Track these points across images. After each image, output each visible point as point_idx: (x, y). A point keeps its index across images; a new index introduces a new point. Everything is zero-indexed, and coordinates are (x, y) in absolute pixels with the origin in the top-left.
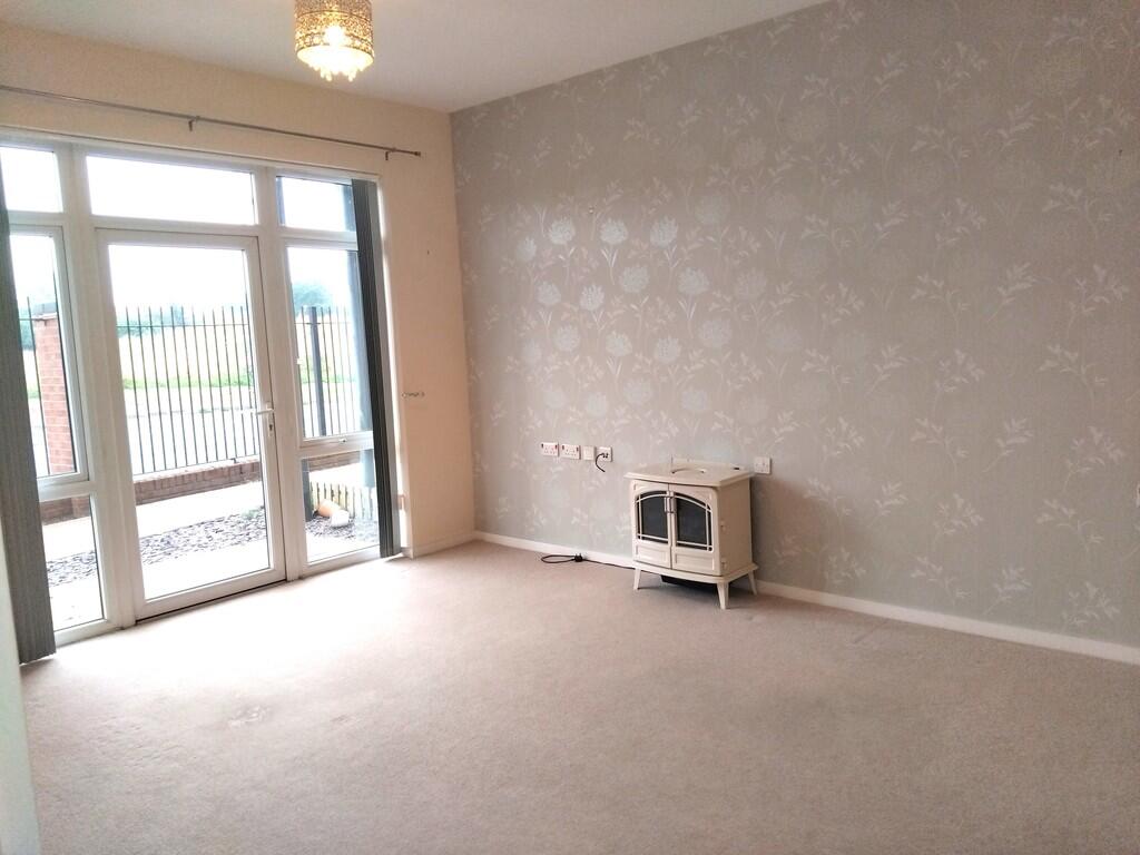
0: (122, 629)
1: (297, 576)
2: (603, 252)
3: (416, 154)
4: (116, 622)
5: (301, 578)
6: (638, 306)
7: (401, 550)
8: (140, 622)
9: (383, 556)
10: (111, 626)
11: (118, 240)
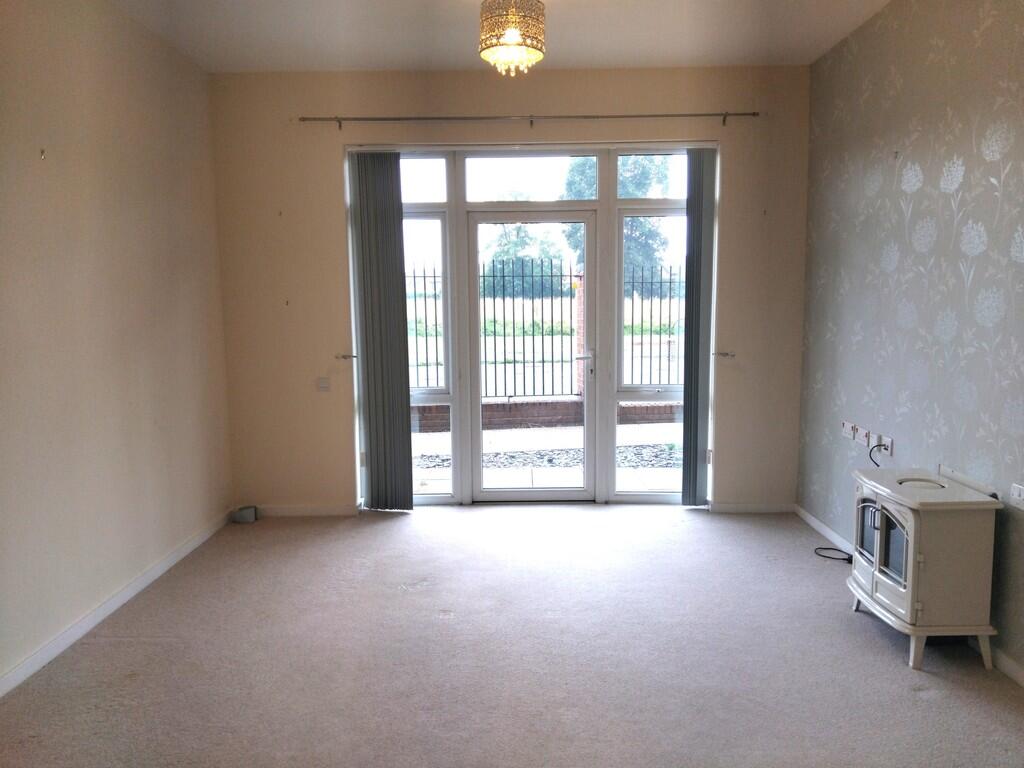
0: (461, 504)
1: (604, 500)
2: (902, 204)
3: (754, 114)
4: (458, 499)
5: (607, 503)
6: (925, 269)
7: (706, 502)
8: (475, 503)
9: (684, 503)
10: (452, 500)
11: (487, 221)
